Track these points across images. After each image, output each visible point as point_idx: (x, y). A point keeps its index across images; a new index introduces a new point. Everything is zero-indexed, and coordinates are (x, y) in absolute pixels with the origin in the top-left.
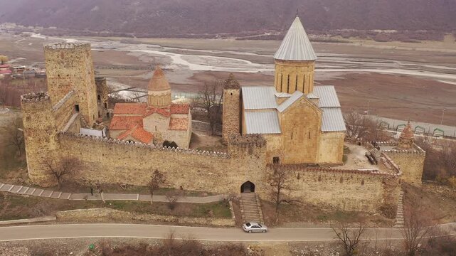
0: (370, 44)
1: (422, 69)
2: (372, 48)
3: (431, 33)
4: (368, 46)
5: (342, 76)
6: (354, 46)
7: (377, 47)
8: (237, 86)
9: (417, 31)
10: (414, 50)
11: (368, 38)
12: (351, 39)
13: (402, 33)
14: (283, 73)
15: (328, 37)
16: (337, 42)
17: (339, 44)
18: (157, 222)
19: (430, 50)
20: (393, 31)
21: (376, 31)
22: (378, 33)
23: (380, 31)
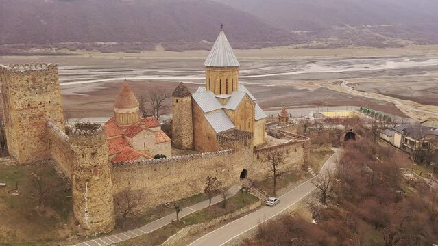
0: (98, 55)
1: (160, 75)
2: (102, 59)
3: (145, 44)
4: (97, 57)
5: (101, 86)
6: (84, 58)
7: (106, 58)
8: (189, 94)
9: (134, 43)
10: (138, 59)
11: (94, 49)
12: (78, 51)
13: (122, 45)
14: (222, 78)
15: (54, 50)
16: (66, 54)
17: (69, 56)
18: (221, 223)
19: (151, 58)
20: (114, 43)
21: (99, 43)
22: (101, 45)
23: (103, 43)
